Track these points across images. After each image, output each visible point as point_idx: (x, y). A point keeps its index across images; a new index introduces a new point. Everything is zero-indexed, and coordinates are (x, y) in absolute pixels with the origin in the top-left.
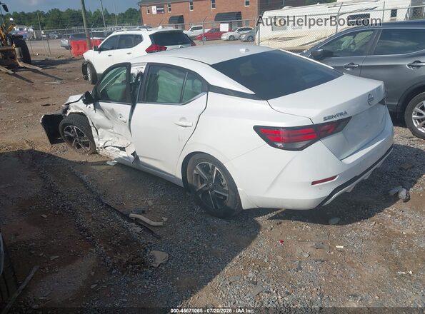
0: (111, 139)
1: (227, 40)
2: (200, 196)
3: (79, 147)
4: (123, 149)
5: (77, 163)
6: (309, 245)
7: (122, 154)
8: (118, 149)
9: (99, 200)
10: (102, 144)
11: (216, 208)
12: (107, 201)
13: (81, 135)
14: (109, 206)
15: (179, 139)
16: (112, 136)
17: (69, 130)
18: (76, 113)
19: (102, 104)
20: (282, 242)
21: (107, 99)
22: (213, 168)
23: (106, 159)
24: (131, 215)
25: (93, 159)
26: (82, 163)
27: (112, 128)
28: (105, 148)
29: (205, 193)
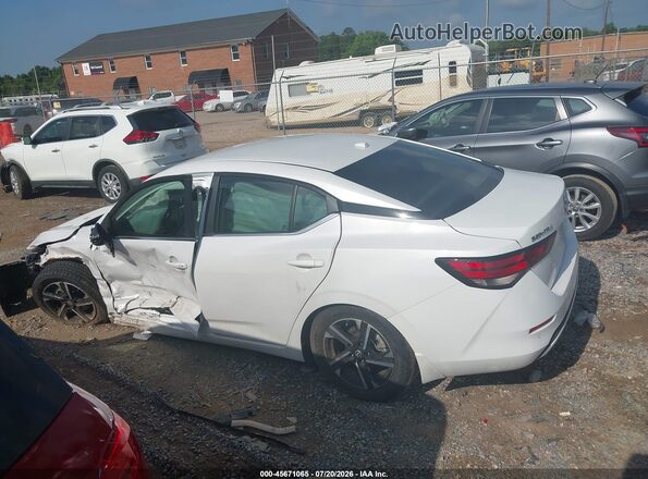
0: (136, 296)
1: (213, 111)
2: (338, 372)
3: (71, 315)
4: (165, 311)
5: (79, 344)
6: (524, 419)
7: (165, 320)
8: (154, 312)
9: (162, 406)
10: (121, 307)
11: (370, 387)
12: (176, 405)
13: (77, 295)
14: (186, 414)
15: (299, 288)
16: (137, 292)
17: (53, 289)
18: (64, 259)
19: (125, 242)
20: (486, 422)
21: (132, 233)
22: (364, 326)
23: (127, 331)
24: (235, 423)
25: (103, 333)
26: (89, 343)
27: (140, 279)
28: (126, 312)
29: (347, 366)
